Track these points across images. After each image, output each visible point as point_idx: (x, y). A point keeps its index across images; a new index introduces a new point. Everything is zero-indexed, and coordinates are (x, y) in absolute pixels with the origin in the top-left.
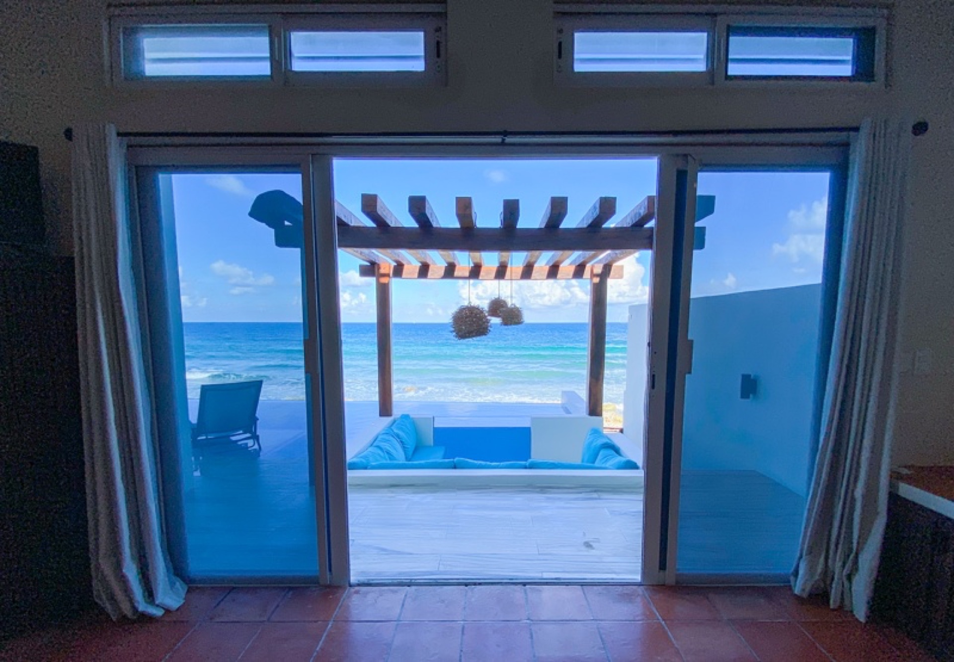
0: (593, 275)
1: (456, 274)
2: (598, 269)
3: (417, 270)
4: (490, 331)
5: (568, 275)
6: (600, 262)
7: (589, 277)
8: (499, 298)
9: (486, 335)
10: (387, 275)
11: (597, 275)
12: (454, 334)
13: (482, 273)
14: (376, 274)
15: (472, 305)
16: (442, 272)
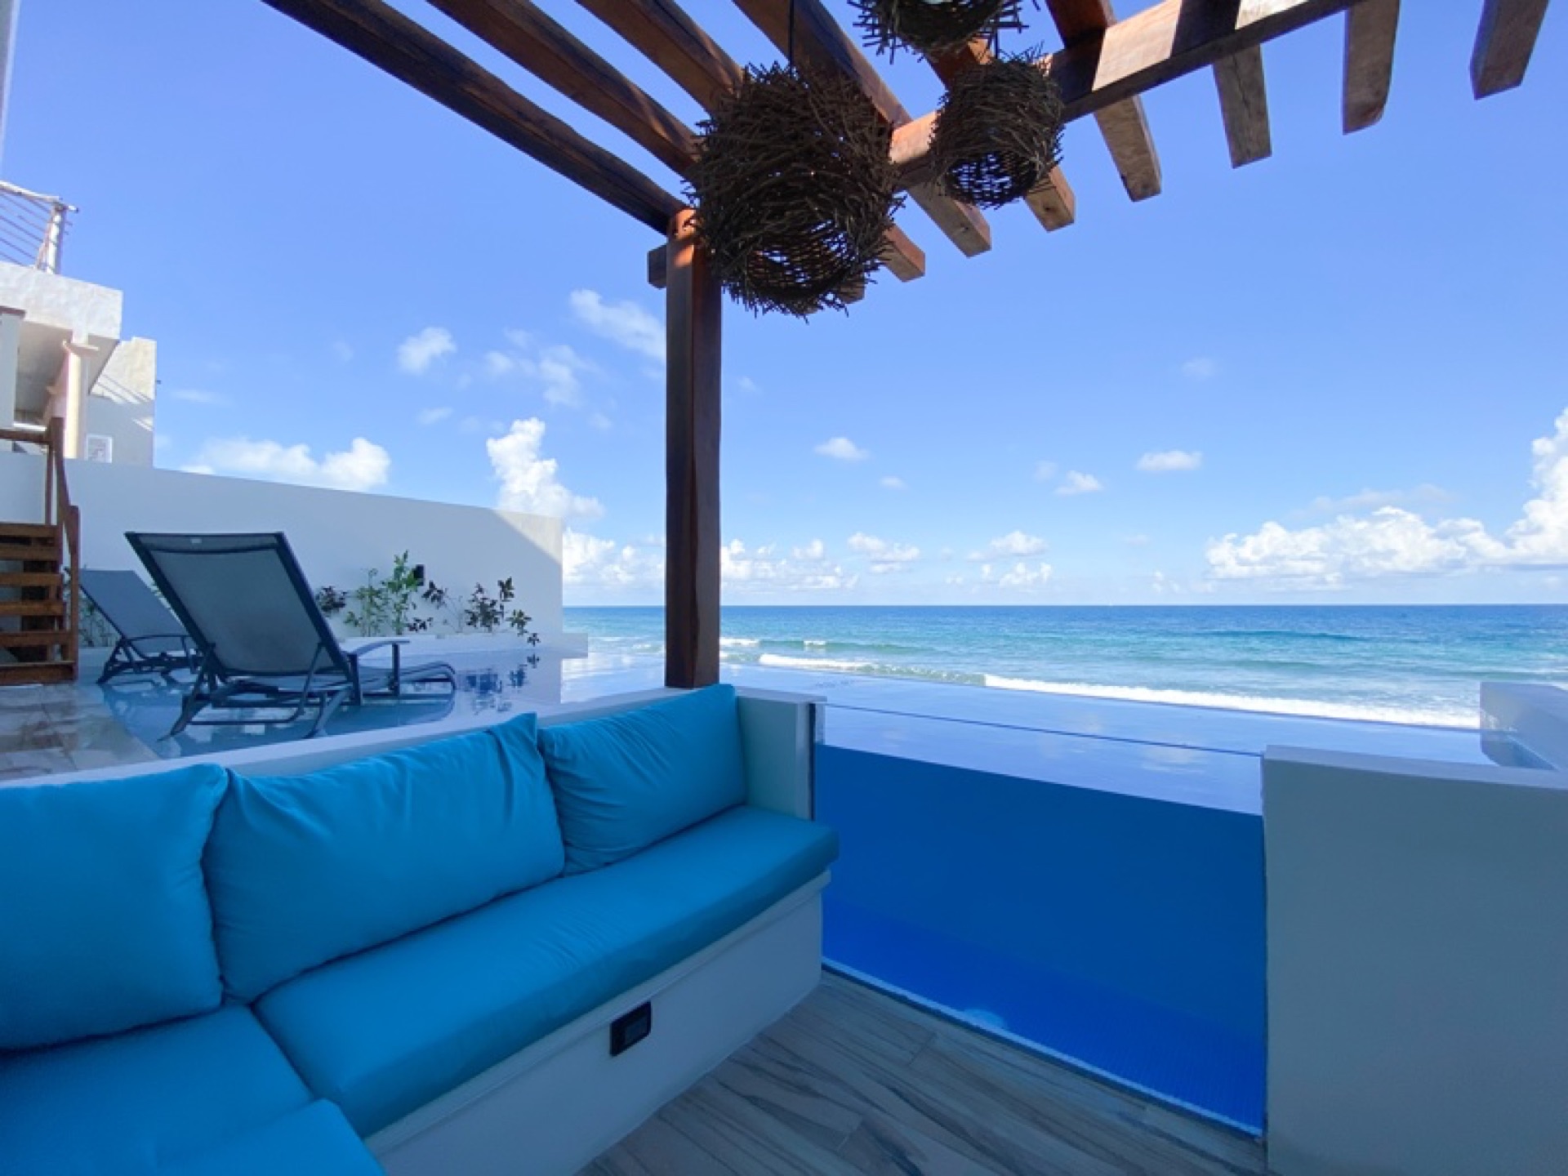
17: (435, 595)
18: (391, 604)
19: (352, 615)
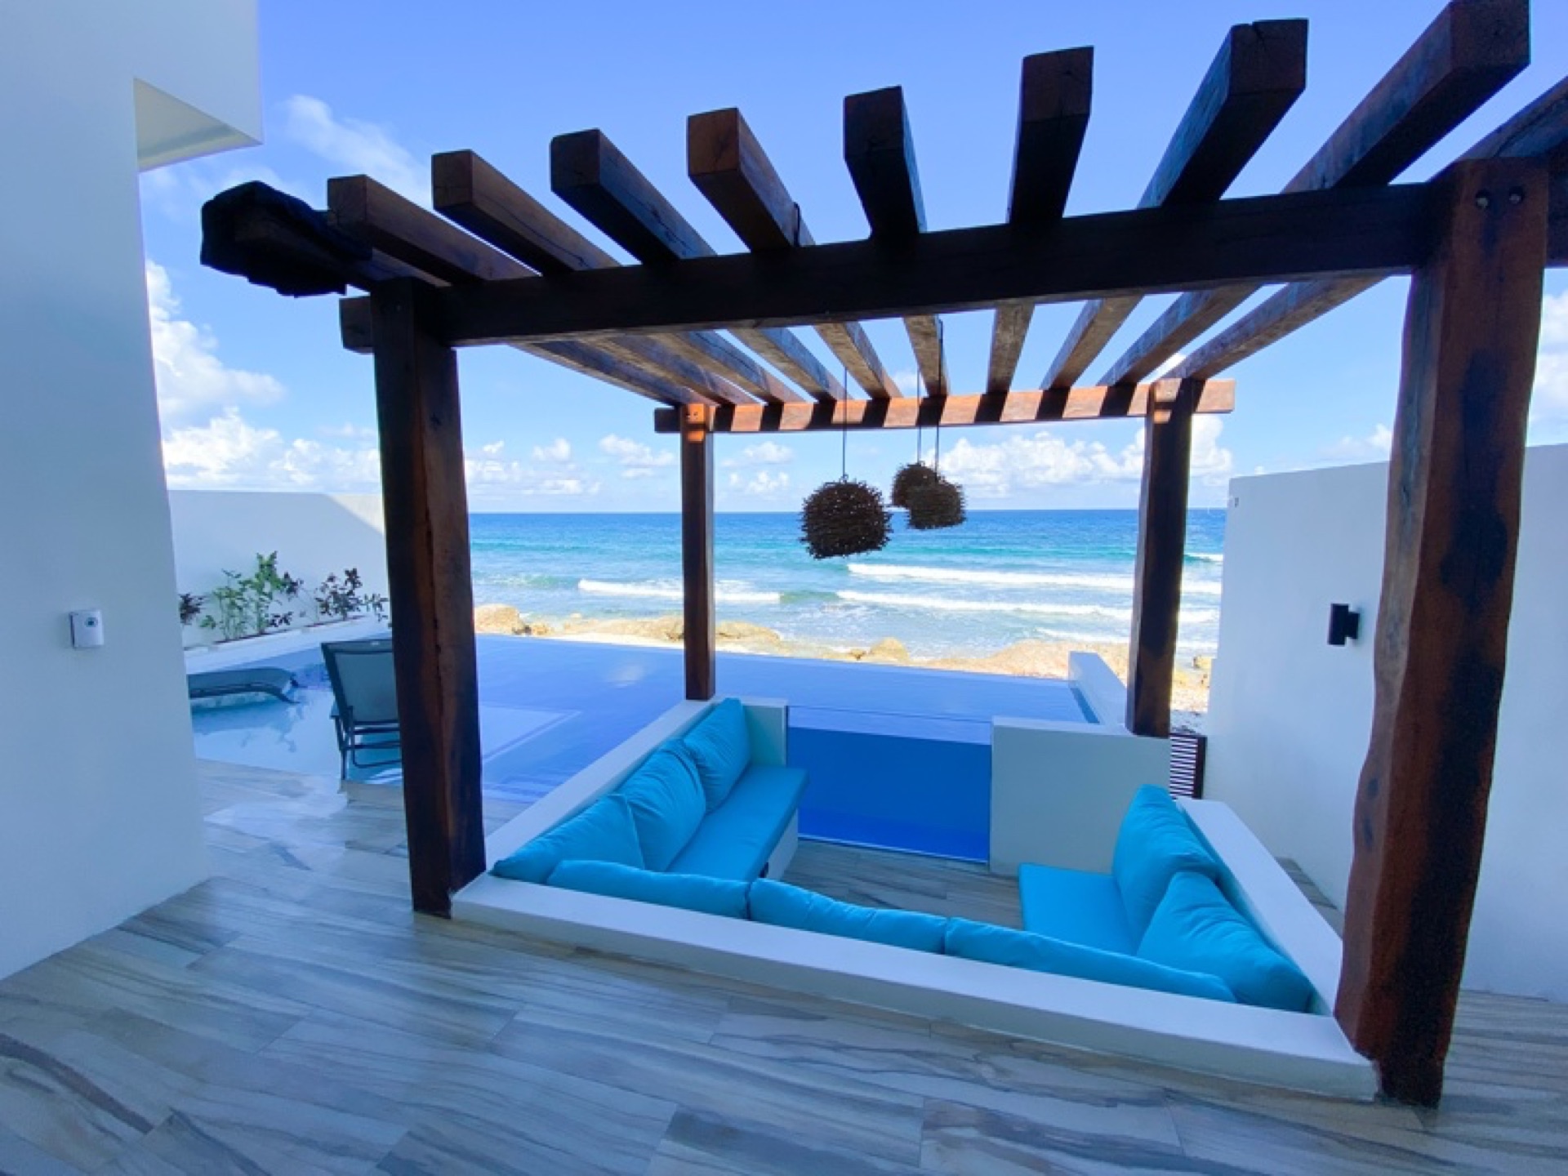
0: (1153, 405)
1: (837, 417)
2: (1169, 391)
3: (760, 415)
4: (888, 539)
5: (1090, 408)
6: (1172, 374)
7: (1144, 411)
8: (918, 465)
9: (879, 549)
10: (704, 427)
11: (1165, 405)
12: (807, 545)
13: (890, 415)
14: (682, 425)
15: (850, 480)
16: (807, 417)
17: (291, 587)
18: (253, 605)
19: (210, 618)
